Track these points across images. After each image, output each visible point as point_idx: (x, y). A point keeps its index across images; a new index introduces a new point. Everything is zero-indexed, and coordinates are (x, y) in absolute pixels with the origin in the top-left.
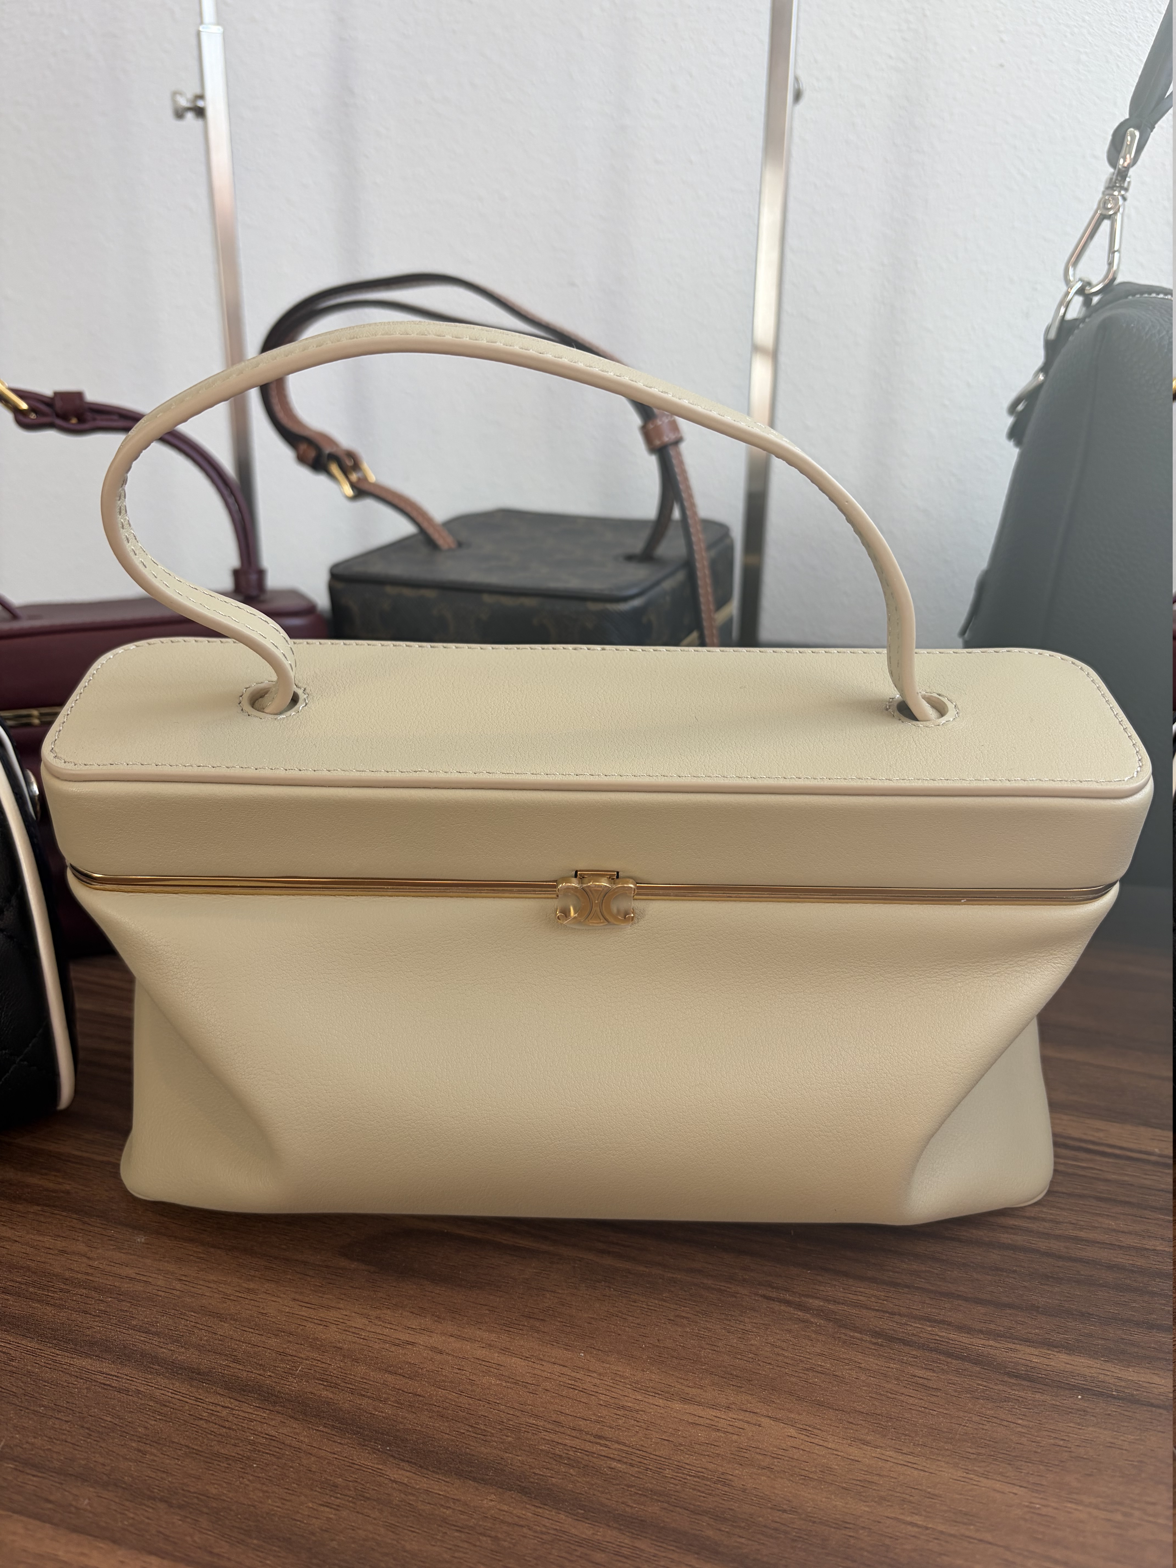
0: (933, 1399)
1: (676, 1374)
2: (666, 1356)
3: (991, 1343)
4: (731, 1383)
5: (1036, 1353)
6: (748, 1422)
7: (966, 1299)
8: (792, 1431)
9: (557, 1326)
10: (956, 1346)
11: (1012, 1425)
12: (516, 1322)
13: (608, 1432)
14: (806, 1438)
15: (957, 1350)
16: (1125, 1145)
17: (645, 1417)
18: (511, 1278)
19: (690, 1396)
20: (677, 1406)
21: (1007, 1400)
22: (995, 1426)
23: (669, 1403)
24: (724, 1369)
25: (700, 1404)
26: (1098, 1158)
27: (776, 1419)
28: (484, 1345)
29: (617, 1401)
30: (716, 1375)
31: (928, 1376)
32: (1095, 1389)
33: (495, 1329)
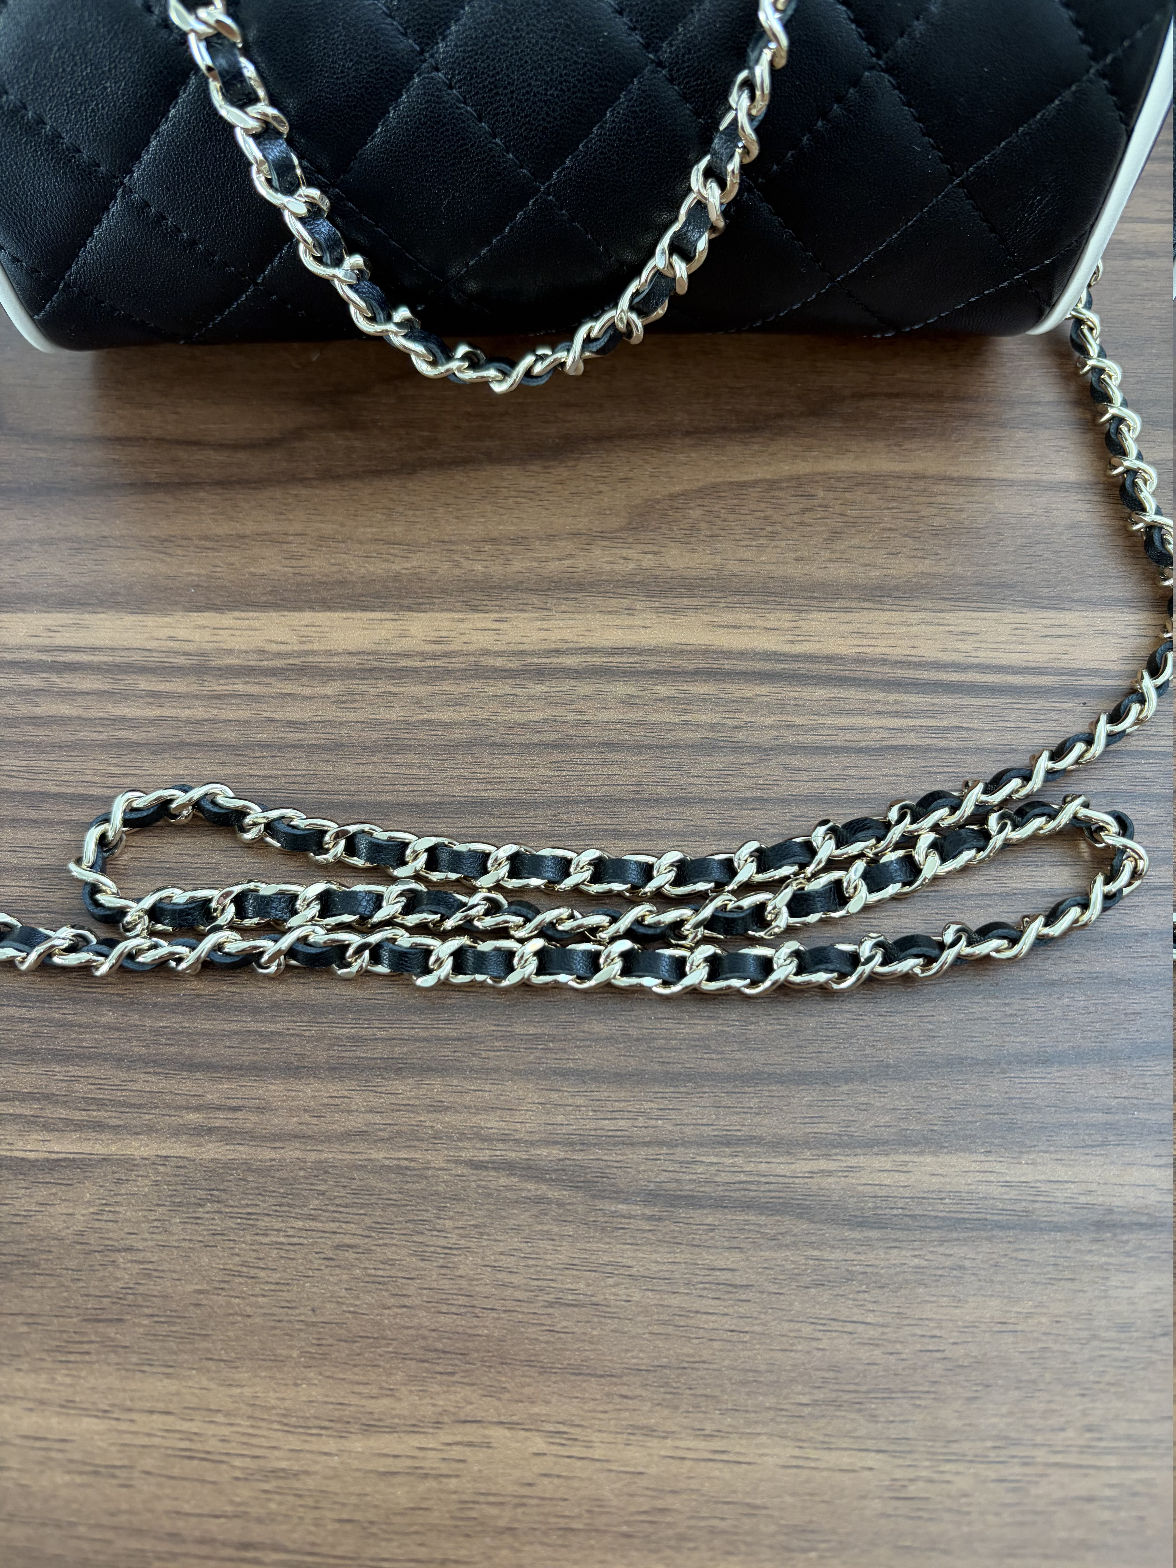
0: (743, 1309)
1: (348, 1376)
2: (330, 1341)
3: (823, 1164)
4: (438, 1369)
5: (888, 1166)
6: (470, 1444)
7: (781, 1079)
8: (539, 1443)
9: (145, 1326)
10: (772, 1187)
11: (861, 1328)
12: (77, 1338)
13: (257, 1533)
14: (563, 1451)
15: (773, 1194)
16: (1004, 659)
17: (311, 1483)
18: (54, 1239)
19: (376, 1416)
20: (357, 1444)
21: (849, 1277)
22: (835, 1338)
23: (343, 1441)
24: (423, 1343)
25: (393, 1429)
26: (966, 700)
27: (511, 1425)
28: (30, 1405)
29: (262, 1462)
30: (411, 1359)
31: (733, 1262)
32: (975, 1216)
33: (44, 1365)
